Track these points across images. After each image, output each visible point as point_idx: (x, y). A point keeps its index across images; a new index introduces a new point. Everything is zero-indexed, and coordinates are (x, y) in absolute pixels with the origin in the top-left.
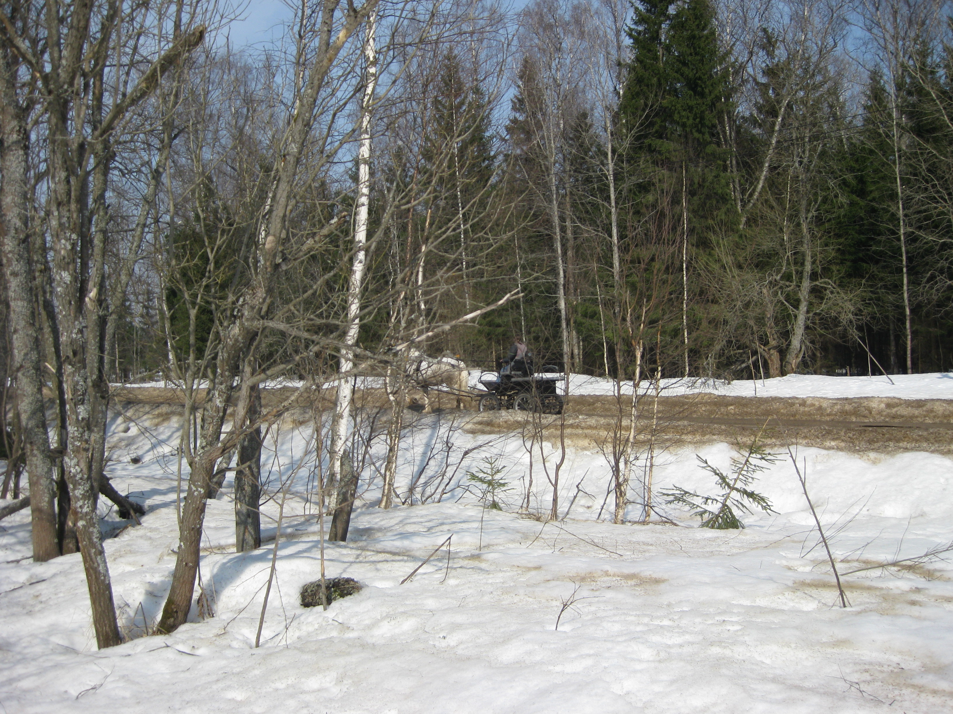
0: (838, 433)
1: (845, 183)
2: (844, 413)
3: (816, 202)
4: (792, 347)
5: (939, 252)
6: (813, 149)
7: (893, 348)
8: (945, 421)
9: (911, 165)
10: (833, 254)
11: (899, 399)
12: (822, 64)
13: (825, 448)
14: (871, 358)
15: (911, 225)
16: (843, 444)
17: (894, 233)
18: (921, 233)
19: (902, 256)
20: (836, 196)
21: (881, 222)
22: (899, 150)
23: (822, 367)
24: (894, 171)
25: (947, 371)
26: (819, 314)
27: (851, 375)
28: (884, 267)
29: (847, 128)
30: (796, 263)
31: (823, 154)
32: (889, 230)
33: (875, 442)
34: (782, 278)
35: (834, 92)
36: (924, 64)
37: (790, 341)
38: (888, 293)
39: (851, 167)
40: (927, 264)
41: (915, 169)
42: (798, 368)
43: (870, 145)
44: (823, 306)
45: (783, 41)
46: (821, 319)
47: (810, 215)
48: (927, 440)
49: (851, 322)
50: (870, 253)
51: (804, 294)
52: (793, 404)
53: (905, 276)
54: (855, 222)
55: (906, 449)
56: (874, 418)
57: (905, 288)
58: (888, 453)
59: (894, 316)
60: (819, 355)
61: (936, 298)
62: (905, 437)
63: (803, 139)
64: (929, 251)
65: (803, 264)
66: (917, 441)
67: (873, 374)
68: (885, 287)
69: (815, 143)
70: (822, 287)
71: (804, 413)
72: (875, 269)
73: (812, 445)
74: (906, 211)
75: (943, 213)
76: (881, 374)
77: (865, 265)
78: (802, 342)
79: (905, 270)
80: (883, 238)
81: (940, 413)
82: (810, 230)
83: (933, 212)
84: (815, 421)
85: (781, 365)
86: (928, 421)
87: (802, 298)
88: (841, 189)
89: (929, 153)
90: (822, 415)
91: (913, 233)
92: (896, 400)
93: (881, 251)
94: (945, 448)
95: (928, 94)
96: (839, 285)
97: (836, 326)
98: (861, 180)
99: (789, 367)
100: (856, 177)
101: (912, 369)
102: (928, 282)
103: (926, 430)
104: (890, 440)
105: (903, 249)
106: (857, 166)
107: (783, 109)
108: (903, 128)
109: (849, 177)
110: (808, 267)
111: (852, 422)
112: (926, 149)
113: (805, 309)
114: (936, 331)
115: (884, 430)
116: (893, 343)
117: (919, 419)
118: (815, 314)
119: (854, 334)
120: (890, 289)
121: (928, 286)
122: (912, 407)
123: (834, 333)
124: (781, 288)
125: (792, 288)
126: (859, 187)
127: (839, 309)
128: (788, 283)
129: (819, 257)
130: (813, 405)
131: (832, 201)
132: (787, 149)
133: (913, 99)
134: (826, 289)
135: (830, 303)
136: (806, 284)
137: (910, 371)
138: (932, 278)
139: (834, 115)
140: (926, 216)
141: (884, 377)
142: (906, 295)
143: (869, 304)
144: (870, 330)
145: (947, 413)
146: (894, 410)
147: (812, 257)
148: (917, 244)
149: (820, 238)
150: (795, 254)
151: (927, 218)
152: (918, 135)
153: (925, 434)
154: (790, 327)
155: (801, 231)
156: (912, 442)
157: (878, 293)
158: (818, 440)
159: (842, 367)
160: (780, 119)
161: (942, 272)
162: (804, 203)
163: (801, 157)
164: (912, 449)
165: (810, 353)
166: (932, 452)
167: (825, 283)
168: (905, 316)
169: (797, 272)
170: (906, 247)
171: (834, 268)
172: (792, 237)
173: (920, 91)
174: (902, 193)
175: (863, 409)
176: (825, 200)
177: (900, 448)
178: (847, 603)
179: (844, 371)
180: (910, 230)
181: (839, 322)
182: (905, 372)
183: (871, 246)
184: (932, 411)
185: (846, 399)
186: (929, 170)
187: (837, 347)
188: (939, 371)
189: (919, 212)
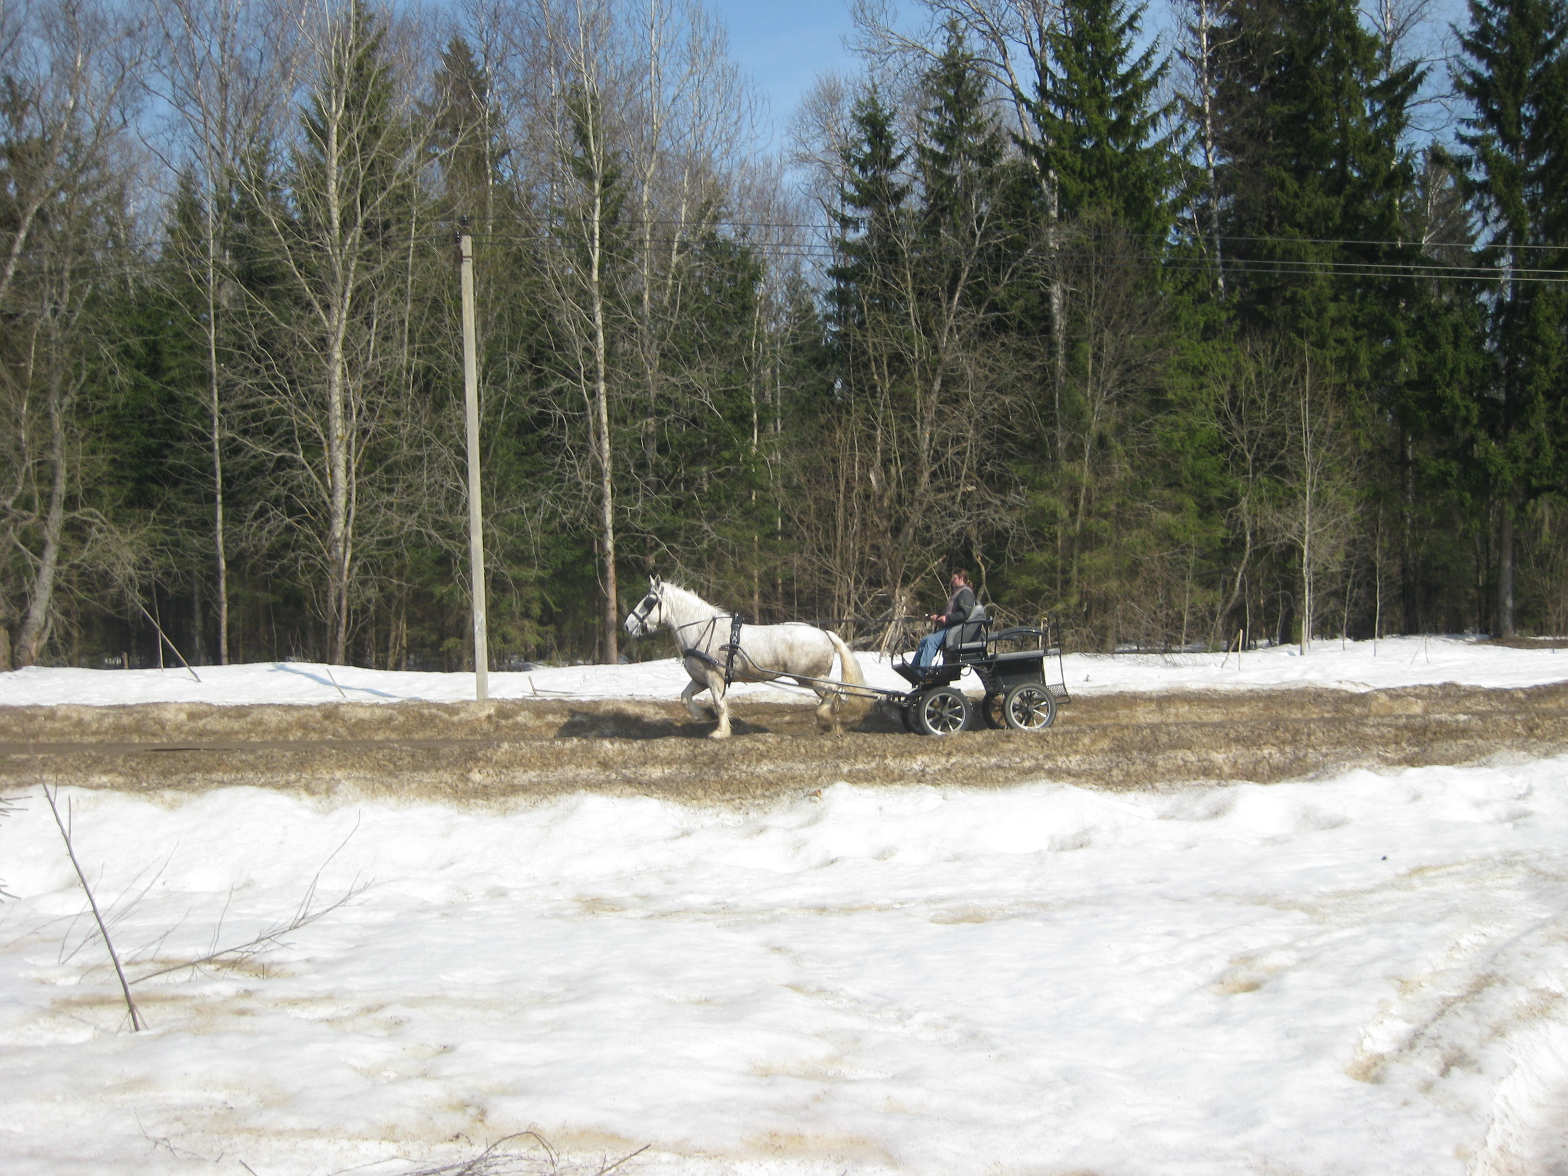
0: (112, 762)
1: (127, 352)
2: (119, 729)
3: (78, 380)
4: (31, 621)
5: (273, 471)
6: (77, 292)
7: (198, 623)
8: (281, 738)
9: (235, 332)
10: (105, 468)
11: (209, 705)
12: (100, 153)
13: (92, 787)
14: (163, 640)
15: (231, 427)
16: (120, 780)
17: (203, 438)
18: (247, 441)
19: (215, 475)
20: (112, 372)
21: (184, 420)
22: (217, 307)
23: (81, 654)
24: (207, 338)
25: (282, 659)
26: (78, 567)
27: (131, 667)
28: (186, 492)
29: (135, 264)
30: (40, 480)
31: (93, 301)
32: (196, 432)
33: (172, 774)
34: (16, 504)
35: (119, 199)
36: (261, 173)
37: (28, 612)
38: (192, 535)
39: (139, 326)
40: (254, 490)
41: (241, 338)
42: (41, 656)
43: (169, 292)
44: (85, 554)
45: (37, 105)
46: (82, 574)
47: (67, 400)
48: (253, 767)
49: (131, 580)
50: (165, 468)
51: (53, 532)
52: (32, 718)
53: (220, 508)
54: (141, 417)
55: (222, 784)
56: (169, 737)
57: (219, 526)
58: (193, 791)
59: (200, 572)
60: (75, 634)
61: (267, 544)
62: (220, 765)
63: (60, 272)
64: (258, 470)
65: (52, 482)
66: (238, 770)
67: (166, 665)
68: (188, 524)
69: (81, 281)
70: (85, 522)
71: (53, 732)
72: (172, 495)
73: (70, 783)
74: (224, 405)
75: (280, 411)
76: (179, 665)
77: (156, 488)
78: (48, 613)
79: (219, 498)
80: (185, 446)
81: (273, 725)
82: (66, 425)
83: (266, 408)
84: (71, 744)
85: (12, 652)
86: (254, 739)
87: (49, 539)
88: (121, 360)
89: (262, 315)
90: (83, 734)
91: (234, 439)
92: (204, 707)
93: (183, 467)
94: (280, 779)
95: (268, 221)
96: (114, 520)
97: (107, 586)
98: (153, 349)
99: (25, 655)
100: (146, 343)
101: (229, 656)
102: (255, 518)
103: (253, 751)
104: (196, 769)
105: (218, 465)
106: (148, 326)
107: (29, 219)
108: (224, 271)
109: (134, 342)
110: (61, 488)
111: (133, 745)
112: (259, 308)
113: (54, 557)
114: (265, 597)
115: (187, 755)
116: (198, 616)
117: (241, 736)
118: (72, 566)
119: (136, 600)
120: (194, 528)
121: (255, 525)
122: (230, 717)
123: (102, 599)
124: (16, 521)
125: (33, 520)
126: (150, 360)
127: (113, 559)
128: (25, 513)
129: (80, 473)
130: (67, 718)
131: (106, 380)
132: (34, 285)
133: (244, 227)
134: (90, 525)
135: (97, 548)
136: (57, 516)
137: (225, 660)
138: (262, 512)
139: (115, 238)
140: (256, 414)
141: (184, 671)
142: (220, 539)
143: (162, 551)
144: (161, 593)
145: (283, 725)
146: (201, 723)
147: (68, 471)
148: (240, 459)
149: (83, 440)
150: (39, 464)
151: (256, 418)
152: (248, 286)
153: (251, 758)
154: (27, 587)
155: (50, 427)
156: (231, 771)
157: (175, 534)
158: (80, 775)
159: (115, 654)
160: (22, 235)
161: (276, 502)
162: (58, 380)
163: (56, 303)
164: (231, 783)
165: (61, 632)
166: (263, 786)
167: (91, 515)
168: (218, 572)
169: (42, 495)
170: (222, 461)
171: (105, 490)
172: (36, 436)
173: (255, 218)
174: (219, 375)
175: (151, 722)
176: (93, 378)
177: (212, 782)
178: (140, 1025)
179: (119, 661)
180: (228, 434)
181: (112, 580)
182: (217, 662)
183: (166, 457)
184: (260, 723)
185: (124, 707)
186: (262, 342)
187: (107, 620)
188: (271, 659)
189: (244, 407)
